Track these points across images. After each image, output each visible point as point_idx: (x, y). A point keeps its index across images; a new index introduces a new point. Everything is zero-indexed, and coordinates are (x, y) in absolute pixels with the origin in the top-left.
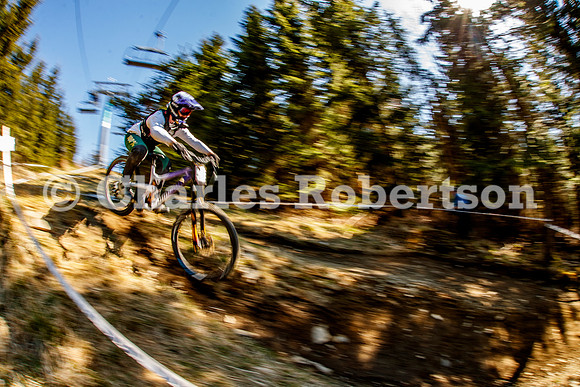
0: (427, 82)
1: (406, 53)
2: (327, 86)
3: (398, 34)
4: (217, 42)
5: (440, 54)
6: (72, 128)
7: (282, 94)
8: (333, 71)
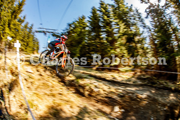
0: (148, 30)
1: (142, 21)
2: (118, 31)
3: (139, 14)
4: (83, 18)
5: (151, 20)
6: (38, 42)
7: (105, 34)
8: (120, 27)
